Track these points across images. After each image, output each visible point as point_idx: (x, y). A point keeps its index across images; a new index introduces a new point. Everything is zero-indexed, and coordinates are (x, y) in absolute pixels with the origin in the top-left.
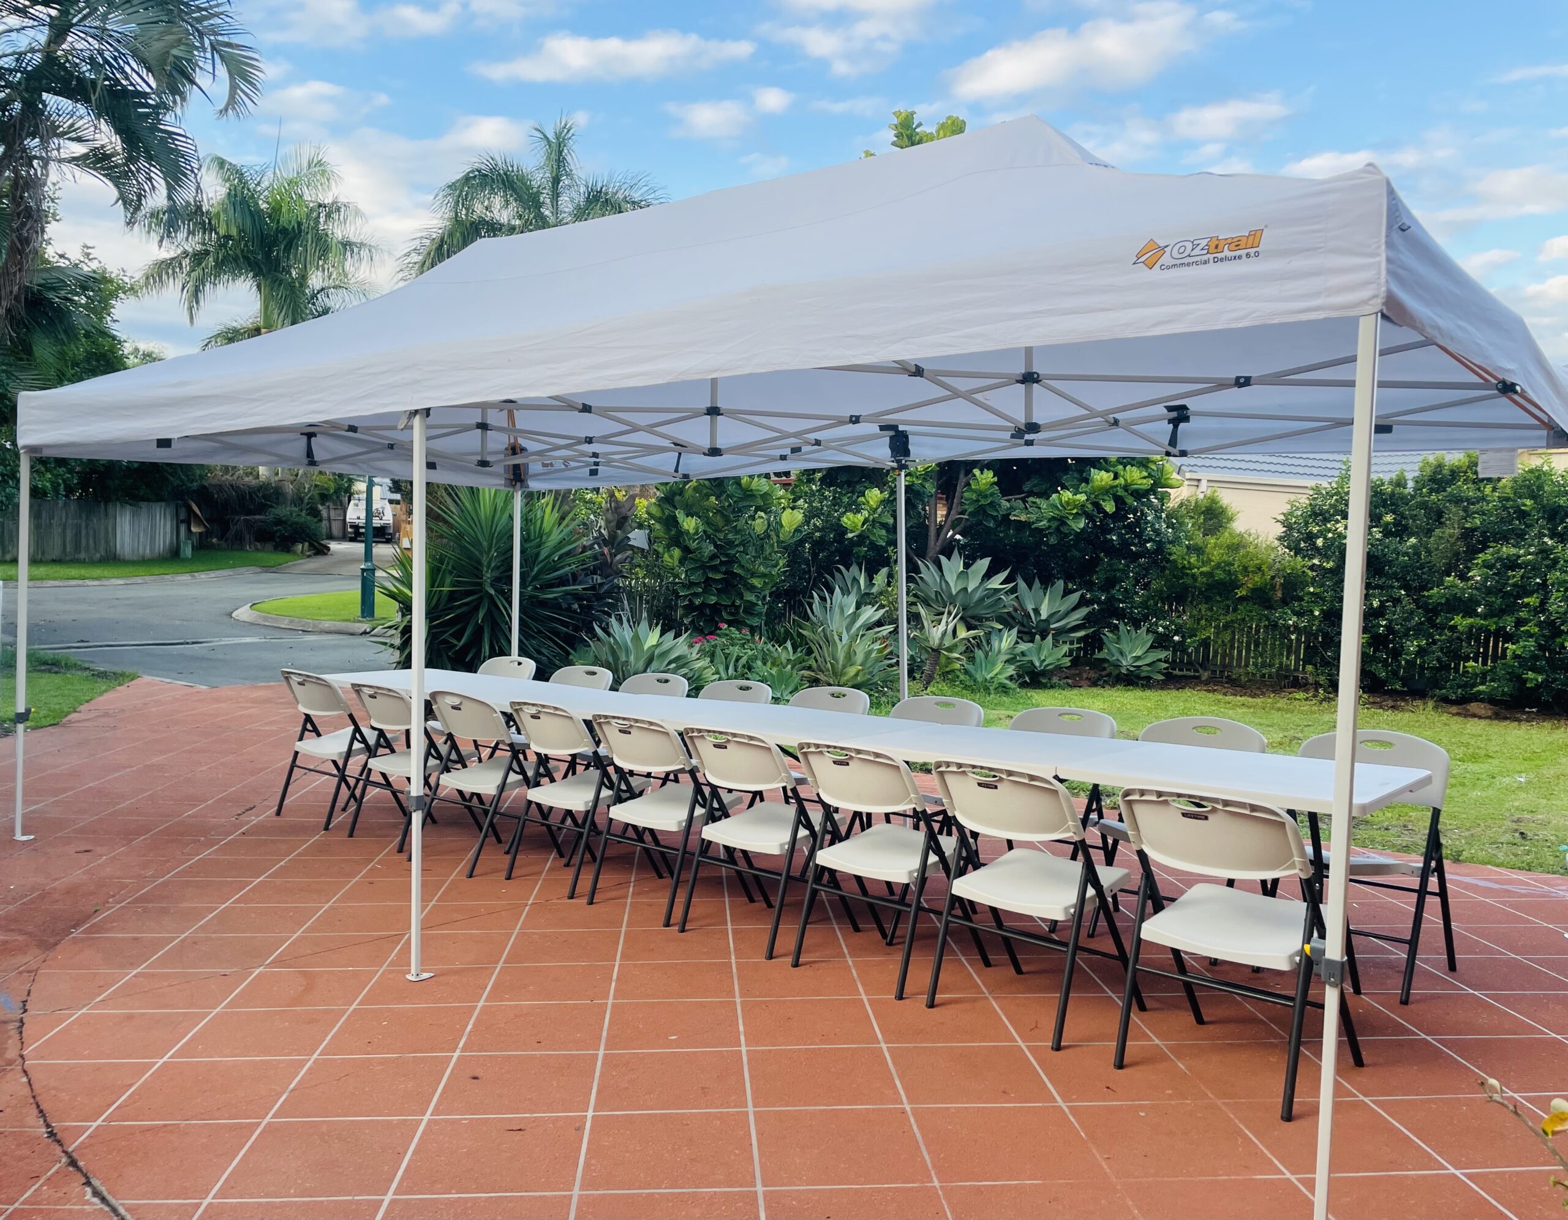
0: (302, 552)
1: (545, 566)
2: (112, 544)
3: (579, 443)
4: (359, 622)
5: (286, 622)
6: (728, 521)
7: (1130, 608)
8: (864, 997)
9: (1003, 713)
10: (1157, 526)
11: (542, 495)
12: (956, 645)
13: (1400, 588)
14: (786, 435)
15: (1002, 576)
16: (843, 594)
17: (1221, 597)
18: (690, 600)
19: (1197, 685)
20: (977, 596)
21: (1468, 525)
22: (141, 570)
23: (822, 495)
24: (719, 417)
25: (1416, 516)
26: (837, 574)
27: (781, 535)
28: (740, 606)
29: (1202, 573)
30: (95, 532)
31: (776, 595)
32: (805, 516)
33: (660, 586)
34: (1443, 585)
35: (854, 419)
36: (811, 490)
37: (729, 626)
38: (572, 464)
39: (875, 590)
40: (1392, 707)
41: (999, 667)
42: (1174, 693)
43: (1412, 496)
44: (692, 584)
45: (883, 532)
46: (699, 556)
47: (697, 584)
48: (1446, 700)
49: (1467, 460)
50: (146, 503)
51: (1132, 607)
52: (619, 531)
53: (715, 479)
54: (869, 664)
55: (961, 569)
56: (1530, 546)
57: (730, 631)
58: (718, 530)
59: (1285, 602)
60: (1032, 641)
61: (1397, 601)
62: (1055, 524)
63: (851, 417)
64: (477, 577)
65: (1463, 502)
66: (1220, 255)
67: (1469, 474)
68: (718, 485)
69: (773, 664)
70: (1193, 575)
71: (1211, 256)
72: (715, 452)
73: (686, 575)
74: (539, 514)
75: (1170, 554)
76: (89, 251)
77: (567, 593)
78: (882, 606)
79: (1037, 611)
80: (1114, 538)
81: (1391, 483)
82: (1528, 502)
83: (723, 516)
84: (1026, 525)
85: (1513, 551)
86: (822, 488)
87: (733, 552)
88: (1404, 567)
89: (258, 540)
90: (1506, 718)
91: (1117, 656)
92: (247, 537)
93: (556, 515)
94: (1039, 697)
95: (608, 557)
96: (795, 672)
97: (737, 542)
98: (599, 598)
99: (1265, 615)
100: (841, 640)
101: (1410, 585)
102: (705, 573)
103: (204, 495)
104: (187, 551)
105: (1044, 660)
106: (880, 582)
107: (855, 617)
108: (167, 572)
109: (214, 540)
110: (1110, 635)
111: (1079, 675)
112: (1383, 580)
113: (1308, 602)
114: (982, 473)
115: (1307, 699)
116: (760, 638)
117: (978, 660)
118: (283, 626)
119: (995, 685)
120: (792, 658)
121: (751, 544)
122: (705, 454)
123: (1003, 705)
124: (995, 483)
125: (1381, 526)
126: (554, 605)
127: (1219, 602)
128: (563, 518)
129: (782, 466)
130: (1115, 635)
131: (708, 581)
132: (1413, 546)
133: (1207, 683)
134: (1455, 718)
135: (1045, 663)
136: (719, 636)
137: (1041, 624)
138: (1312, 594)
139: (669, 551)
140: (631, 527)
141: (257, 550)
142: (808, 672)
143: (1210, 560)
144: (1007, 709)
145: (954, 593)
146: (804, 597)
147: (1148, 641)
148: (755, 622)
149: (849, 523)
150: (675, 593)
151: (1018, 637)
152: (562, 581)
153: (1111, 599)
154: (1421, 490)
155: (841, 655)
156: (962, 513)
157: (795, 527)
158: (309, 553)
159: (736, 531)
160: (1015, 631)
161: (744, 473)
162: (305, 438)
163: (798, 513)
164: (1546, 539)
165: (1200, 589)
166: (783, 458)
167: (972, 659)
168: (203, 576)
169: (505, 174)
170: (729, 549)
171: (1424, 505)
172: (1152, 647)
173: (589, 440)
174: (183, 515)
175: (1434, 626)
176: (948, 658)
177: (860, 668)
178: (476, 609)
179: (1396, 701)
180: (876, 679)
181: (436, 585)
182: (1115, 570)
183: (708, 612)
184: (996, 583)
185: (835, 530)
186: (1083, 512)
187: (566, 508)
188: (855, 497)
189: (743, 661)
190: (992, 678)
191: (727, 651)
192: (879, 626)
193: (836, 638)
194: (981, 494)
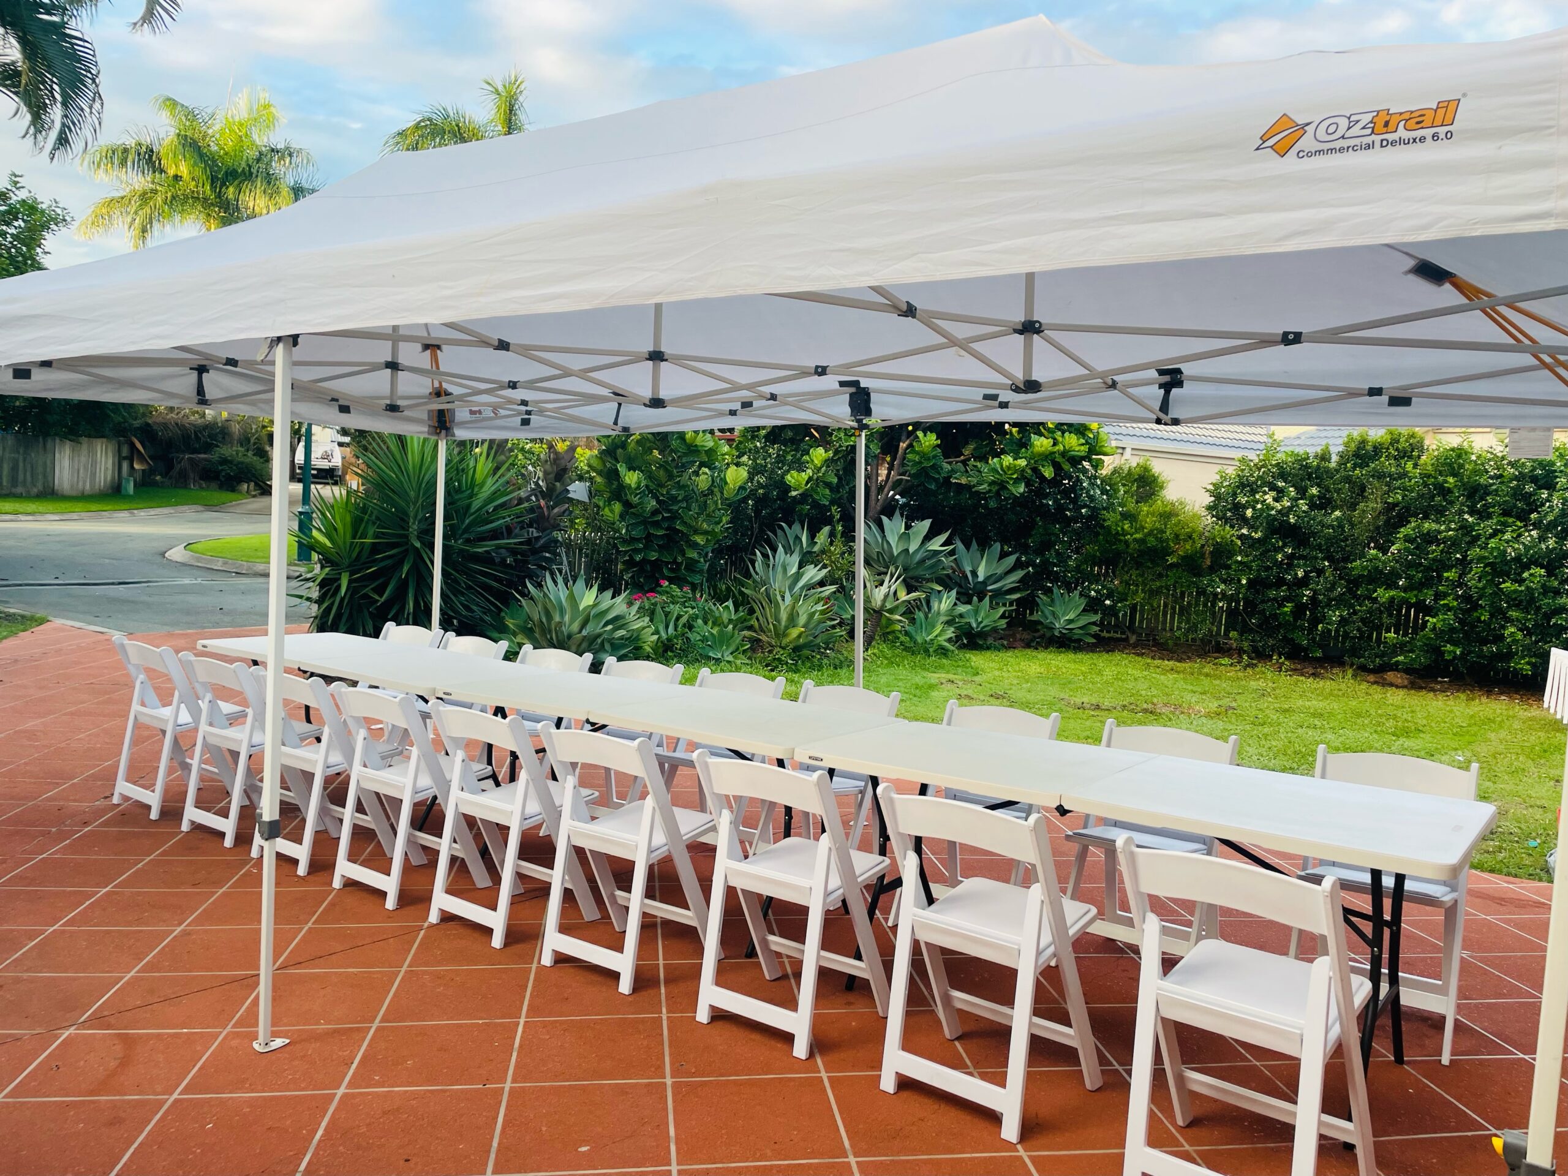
0: (247, 492)
1: (477, 517)
2: (50, 479)
3: (502, 388)
4: (296, 565)
5: (220, 563)
6: (671, 477)
7: (1064, 572)
8: (824, 1075)
9: (943, 676)
10: (1092, 493)
11: (475, 444)
12: (897, 607)
13: (1323, 559)
14: (737, 387)
15: (943, 537)
16: (786, 553)
17: (1152, 564)
18: (630, 556)
19: (1125, 648)
20: (918, 557)
21: (1390, 500)
22: (80, 506)
23: (767, 452)
24: (663, 364)
25: (1340, 489)
26: (779, 532)
27: (725, 492)
28: (682, 562)
29: (1135, 540)
30: (32, 467)
31: (719, 552)
32: (749, 472)
33: (601, 539)
34: (1365, 557)
35: (820, 370)
36: (756, 446)
37: (670, 584)
38: (503, 412)
39: (816, 549)
40: (1313, 674)
41: (938, 629)
42: (1105, 656)
43: (1336, 470)
44: (633, 540)
45: (827, 492)
46: (641, 511)
47: (638, 540)
48: (1363, 668)
49: (1389, 437)
50: (86, 439)
51: (1066, 570)
52: (558, 484)
53: (659, 434)
54: (812, 626)
55: (903, 530)
56: (1451, 522)
57: (671, 588)
58: (661, 485)
59: (1212, 570)
60: (969, 602)
61: (1320, 572)
62: (995, 488)
63: (817, 367)
64: (403, 528)
65: (1385, 477)
66: (1390, 137)
67: (1391, 450)
68: (662, 439)
69: (714, 624)
70: (1126, 542)
71: (1377, 139)
72: (657, 403)
73: (627, 530)
74: (472, 464)
75: (1104, 520)
76: (17, 179)
77: (499, 547)
78: (825, 566)
79: (974, 573)
80: (1050, 503)
81: (1316, 457)
82: (1451, 480)
83: (666, 470)
84: (968, 487)
85: (1434, 526)
86: (766, 446)
87: (675, 508)
88: (1328, 539)
89: (201, 478)
90: (1421, 688)
91: (1050, 619)
92: (192, 475)
93: (490, 465)
94: (977, 659)
95: (545, 509)
96: (736, 632)
97: (680, 498)
98: (535, 552)
99: (1194, 583)
100: (783, 600)
101: (1333, 557)
102: (646, 528)
103: (148, 433)
104: (130, 488)
105: (981, 622)
106: (822, 541)
107: (798, 576)
108: (105, 509)
109: (158, 478)
110: (1044, 598)
111: (1013, 636)
112: (1308, 551)
113: (1235, 571)
114: (925, 436)
115: (1231, 665)
116: (701, 596)
117: (918, 622)
118: (215, 568)
119: (935, 647)
120: (733, 617)
121: (694, 500)
122: (645, 405)
123: (943, 668)
124: (938, 446)
125: (1306, 499)
126: (486, 559)
127: (1149, 568)
128: (497, 468)
129: (728, 422)
130: (1048, 597)
131: (649, 537)
132: (1337, 518)
133: (1135, 646)
134: (1375, 686)
135: (982, 625)
136: (660, 593)
137: (978, 586)
138: (1241, 563)
139: (609, 505)
140: (571, 479)
141: (201, 488)
142: (750, 633)
143: (1143, 528)
144: (948, 672)
145: (895, 554)
146: (746, 554)
147: (1080, 605)
148: (697, 579)
149: (793, 481)
150: (615, 546)
151: (957, 599)
152: (495, 535)
153: (1045, 563)
154: (1345, 464)
155: (784, 616)
156: (903, 474)
157: (739, 484)
158: (253, 493)
159: (680, 486)
160: (954, 593)
161: (688, 428)
162: (195, 374)
163: (742, 471)
164: (1466, 516)
165: (1131, 555)
166: (733, 413)
167: (913, 621)
168: (142, 514)
169: (457, 126)
170: (672, 505)
171: (1348, 479)
172: (1084, 610)
173: (513, 385)
174: (125, 451)
175: (1355, 596)
176: (889, 619)
177: (803, 629)
178: (401, 563)
179: (1316, 668)
180: (818, 640)
181: (359, 534)
182: (1050, 535)
183: (648, 568)
184: (936, 545)
185: (778, 488)
186: (1022, 477)
187: (502, 458)
188: (799, 455)
189: (684, 620)
190: (932, 640)
191: (667, 609)
192: (821, 587)
193: (779, 598)
194: (924, 455)
